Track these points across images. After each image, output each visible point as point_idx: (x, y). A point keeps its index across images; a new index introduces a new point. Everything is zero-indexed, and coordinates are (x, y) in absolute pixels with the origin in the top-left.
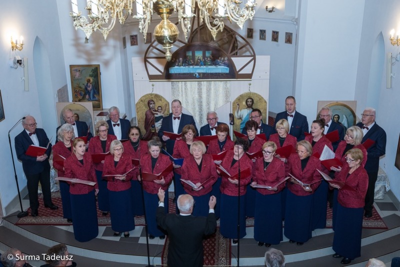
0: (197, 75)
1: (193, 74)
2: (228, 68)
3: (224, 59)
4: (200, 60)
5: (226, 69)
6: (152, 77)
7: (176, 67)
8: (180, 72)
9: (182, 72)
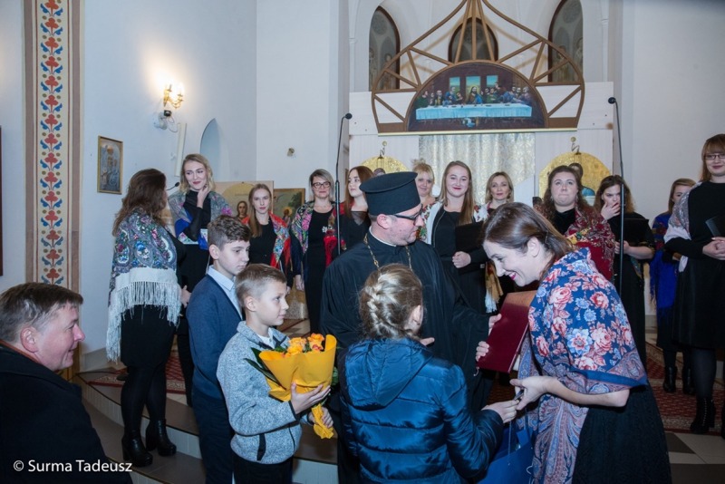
0: (470, 121)
1: (461, 120)
2: (530, 108)
3: (522, 90)
4: (475, 93)
5: (527, 109)
6: (382, 128)
7: (430, 107)
8: (436, 117)
9: (440, 116)
